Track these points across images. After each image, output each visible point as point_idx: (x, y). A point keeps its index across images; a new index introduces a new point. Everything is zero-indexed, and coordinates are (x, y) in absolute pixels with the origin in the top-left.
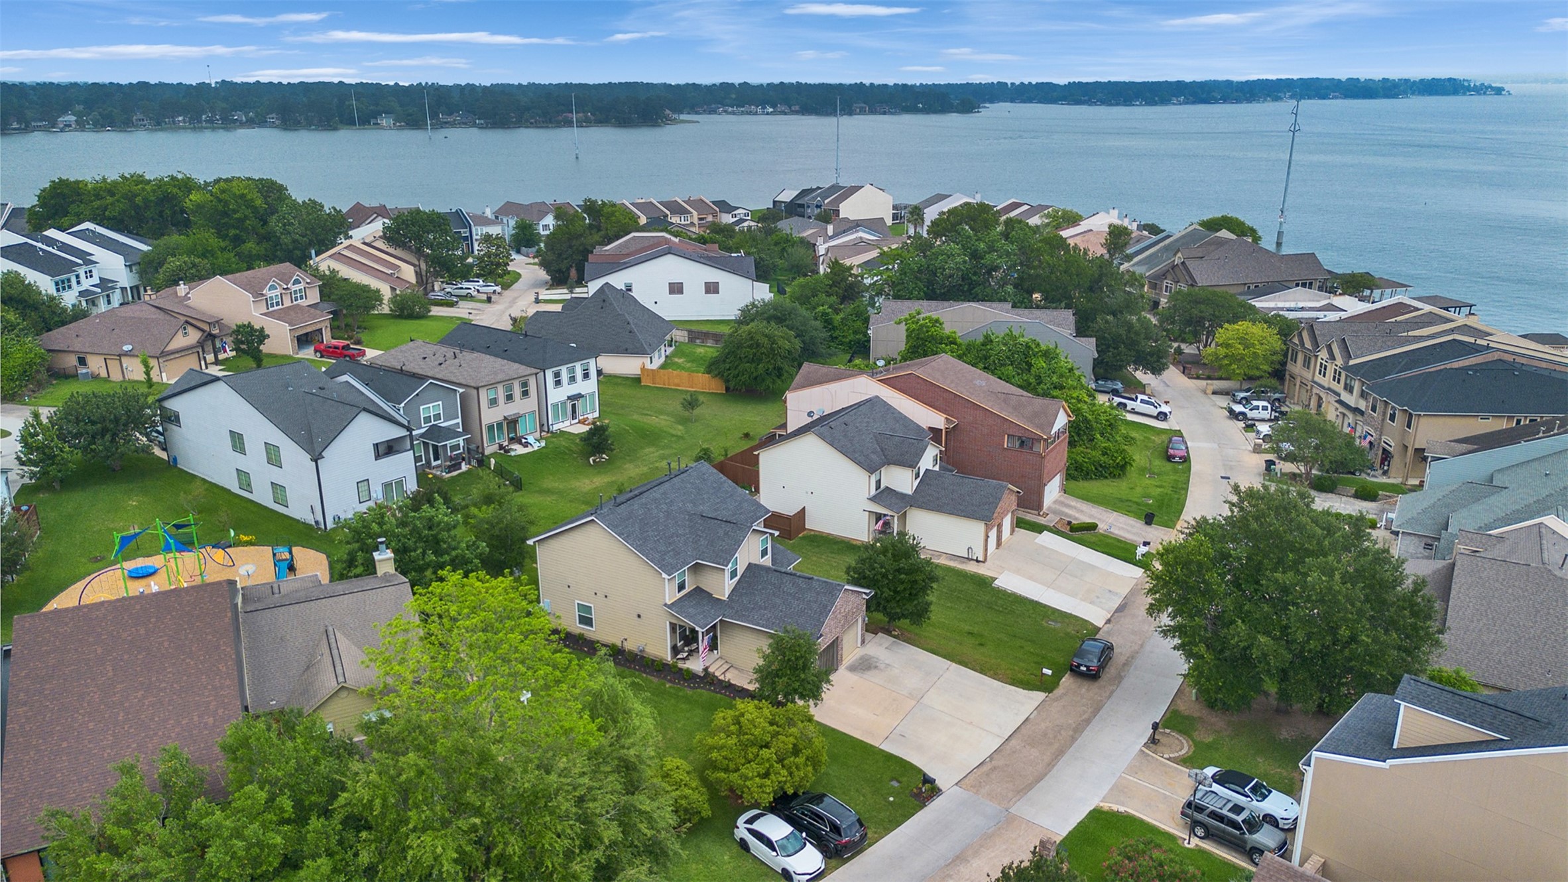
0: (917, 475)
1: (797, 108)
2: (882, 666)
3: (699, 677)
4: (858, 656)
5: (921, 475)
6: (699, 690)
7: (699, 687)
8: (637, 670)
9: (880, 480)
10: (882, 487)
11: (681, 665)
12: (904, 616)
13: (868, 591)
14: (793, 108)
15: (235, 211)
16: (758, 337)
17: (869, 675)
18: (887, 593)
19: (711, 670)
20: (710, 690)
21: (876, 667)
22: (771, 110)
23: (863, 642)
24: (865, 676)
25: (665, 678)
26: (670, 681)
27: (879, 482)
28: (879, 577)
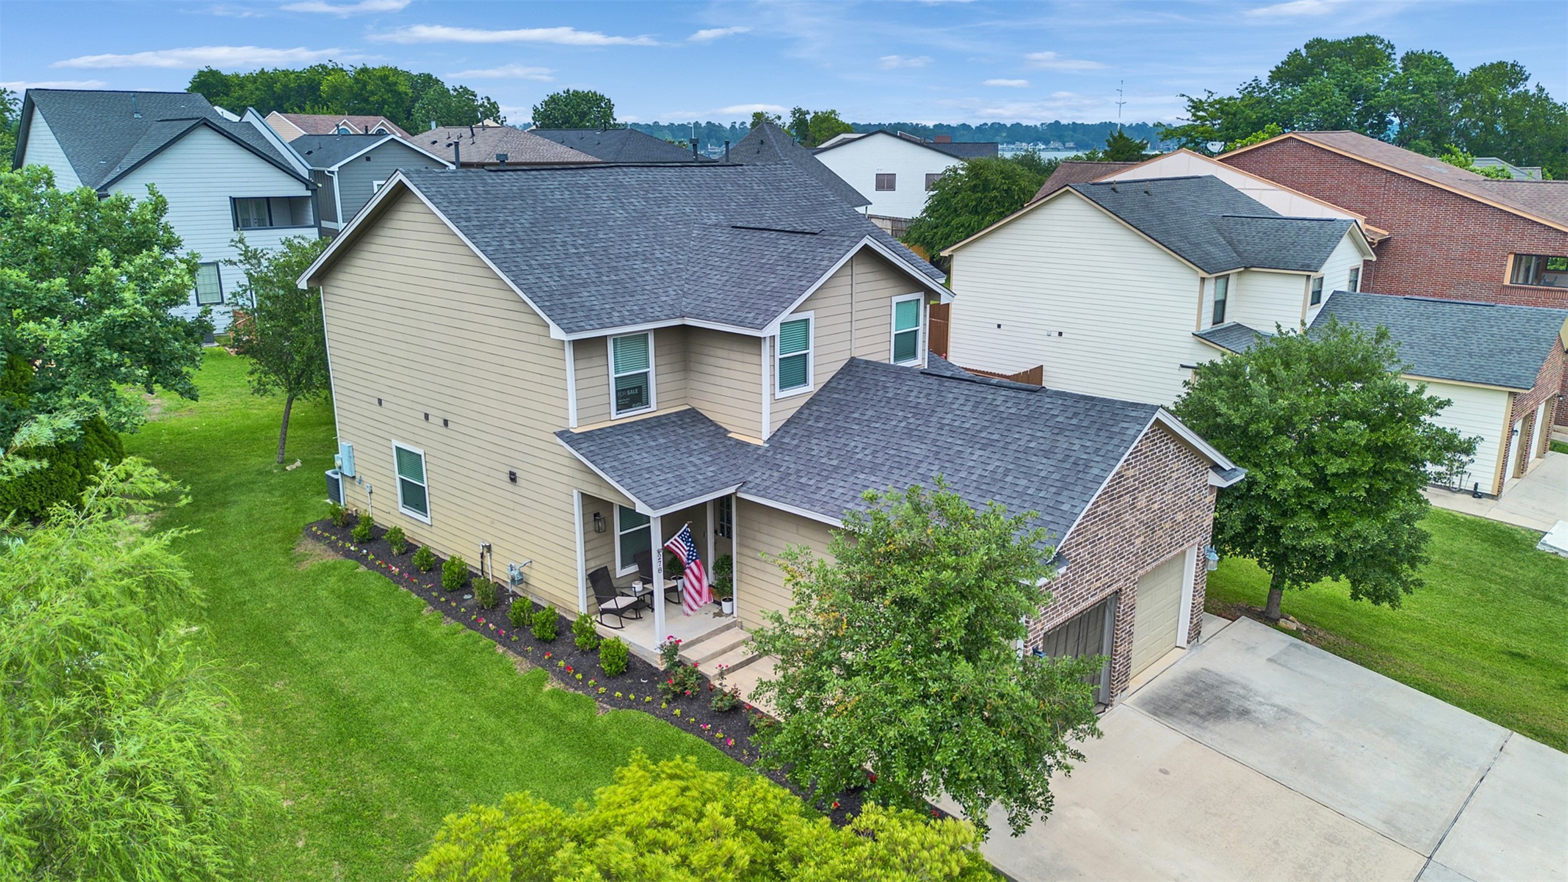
0: (1316, 297)
1: (1072, 145)
2: (1266, 713)
3: (651, 671)
4: (1178, 672)
5: (1325, 298)
6: (633, 713)
7: (637, 704)
8: (490, 635)
9: (1223, 302)
10: (1228, 321)
11: (607, 629)
12: (1338, 564)
13: (1226, 464)
14: (1067, 145)
15: (372, 93)
16: (987, 174)
17: (1220, 733)
18: (1290, 479)
19: (690, 655)
20: (668, 717)
21: (1244, 713)
22: (1043, 147)
23: (1195, 632)
24: (1207, 737)
25: (550, 664)
26: (563, 675)
27: (1220, 307)
28: (1266, 426)
